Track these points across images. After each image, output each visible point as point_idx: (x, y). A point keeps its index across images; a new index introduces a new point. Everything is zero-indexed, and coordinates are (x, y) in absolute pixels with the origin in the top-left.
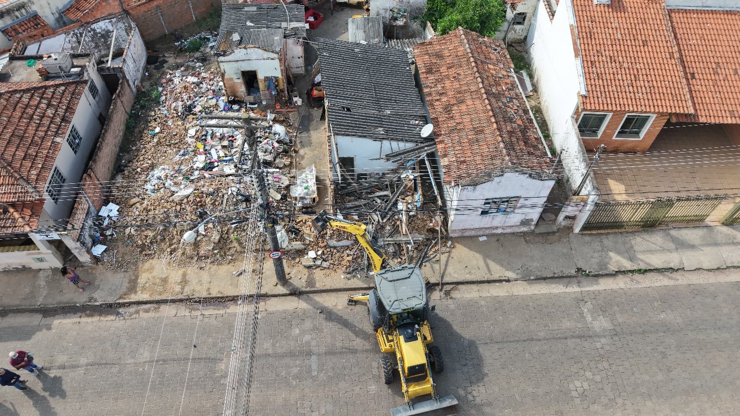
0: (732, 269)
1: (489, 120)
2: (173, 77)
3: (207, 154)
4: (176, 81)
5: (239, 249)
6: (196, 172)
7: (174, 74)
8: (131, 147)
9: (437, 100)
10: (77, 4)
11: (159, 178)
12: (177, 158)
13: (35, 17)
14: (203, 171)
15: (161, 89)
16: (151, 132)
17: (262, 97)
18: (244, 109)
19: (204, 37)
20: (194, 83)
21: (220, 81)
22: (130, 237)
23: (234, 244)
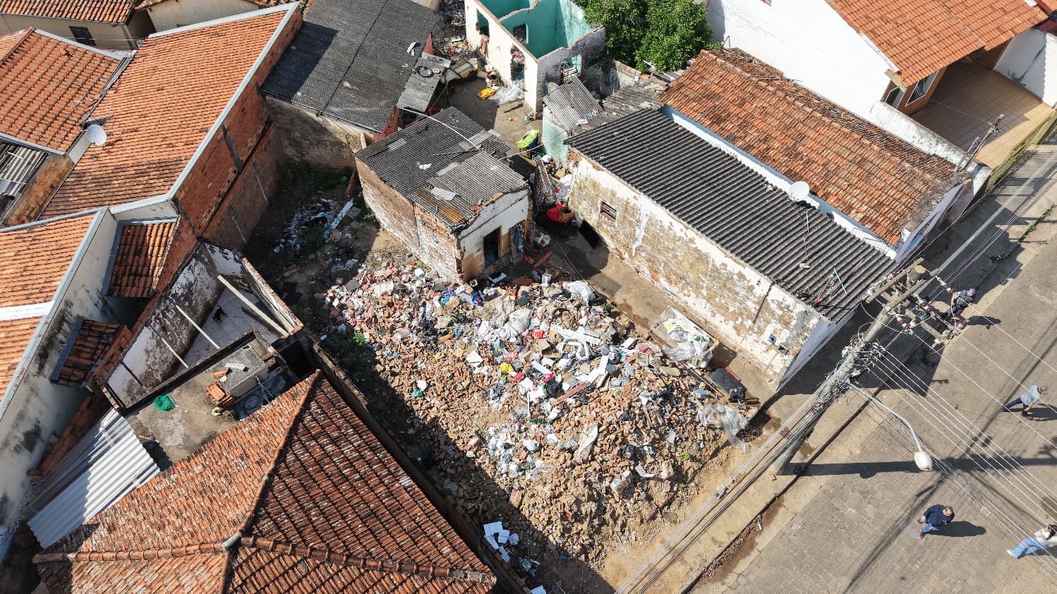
2: (340, 300)
3: (532, 374)
4: (356, 302)
5: (695, 466)
6: (546, 406)
7: (336, 295)
8: (403, 432)
9: (768, 149)
10: (126, 267)
11: (507, 446)
12: (495, 405)
13: (85, 325)
14: (551, 399)
15: (343, 327)
16: (414, 394)
17: (504, 260)
18: (499, 288)
19: (310, 218)
20: (395, 291)
21: (413, 269)
22: (561, 550)
23: (688, 464)
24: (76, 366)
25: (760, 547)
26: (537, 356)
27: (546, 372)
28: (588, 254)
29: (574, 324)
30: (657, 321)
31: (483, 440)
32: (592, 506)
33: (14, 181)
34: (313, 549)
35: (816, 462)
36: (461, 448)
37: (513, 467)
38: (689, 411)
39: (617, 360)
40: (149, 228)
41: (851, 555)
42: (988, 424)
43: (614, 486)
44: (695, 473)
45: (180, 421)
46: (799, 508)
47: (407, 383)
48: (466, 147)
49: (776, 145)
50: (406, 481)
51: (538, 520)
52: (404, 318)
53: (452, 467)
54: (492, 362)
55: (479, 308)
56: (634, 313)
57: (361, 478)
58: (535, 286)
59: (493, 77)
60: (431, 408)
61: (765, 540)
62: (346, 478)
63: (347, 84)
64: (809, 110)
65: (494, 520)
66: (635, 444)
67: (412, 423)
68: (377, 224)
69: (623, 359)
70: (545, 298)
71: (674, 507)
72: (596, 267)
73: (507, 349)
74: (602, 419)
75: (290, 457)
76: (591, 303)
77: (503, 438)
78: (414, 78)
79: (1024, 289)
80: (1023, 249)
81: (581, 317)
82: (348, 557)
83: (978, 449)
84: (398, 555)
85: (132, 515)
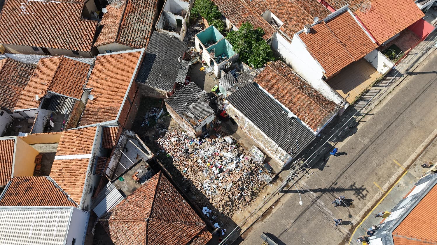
0: (382, 101)
1: (309, 100)
2: (162, 142)
3: (215, 166)
4: (166, 143)
5: (258, 191)
6: (219, 175)
7: (161, 141)
8: (181, 182)
9: (284, 100)
10: (106, 140)
11: (209, 187)
12: (206, 175)
13: (98, 158)
14: (220, 173)
15: (163, 151)
16: (184, 172)
17: (208, 130)
18: (206, 139)
19: (151, 115)
20: (177, 141)
21: (182, 132)
22: (222, 214)
23: (256, 191)
24: (99, 170)
25: (273, 212)
26: (217, 161)
27: (219, 165)
28: (232, 127)
29: (227, 151)
30: (250, 149)
31: (203, 185)
32: (230, 203)
33: (68, 109)
34: (165, 220)
35: (290, 189)
36: (197, 187)
37: (210, 192)
38: (257, 177)
39: (238, 162)
40: (111, 128)
41: (295, 214)
42: (338, 179)
43: (236, 198)
44: (258, 193)
45: (126, 184)
46: (284, 202)
47: (182, 169)
48: (196, 97)
49: (286, 99)
50: (184, 201)
51: (216, 206)
52: (180, 149)
53: (194, 192)
54: (204, 162)
55: (201, 145)
56: (244, 146)
57: (174, 201)
58: (217, 139)
59: (204, 64)
60: (188, 176)
61: (274, 210)
62: (170, 201)
63: (161, 75)
64: (296, 88)
65: (205, 206)
66: (242, 187)
67: (183, 179)
68: (171, 117)
69: (240, 162)
70: (219, 143)
71: (252, 202)
72: (234, 131)
73: (209, 158)
74: (233, 180)
75: (157, 197)
76: (232, 144)
77: (208, 184)
78: (180, 70)
79: (356, 137)
80: (359, 124)
81: (229, 149)
82: (173, 221)
83: (333, 186)
84: (183, 220)
85: (120, 210)
